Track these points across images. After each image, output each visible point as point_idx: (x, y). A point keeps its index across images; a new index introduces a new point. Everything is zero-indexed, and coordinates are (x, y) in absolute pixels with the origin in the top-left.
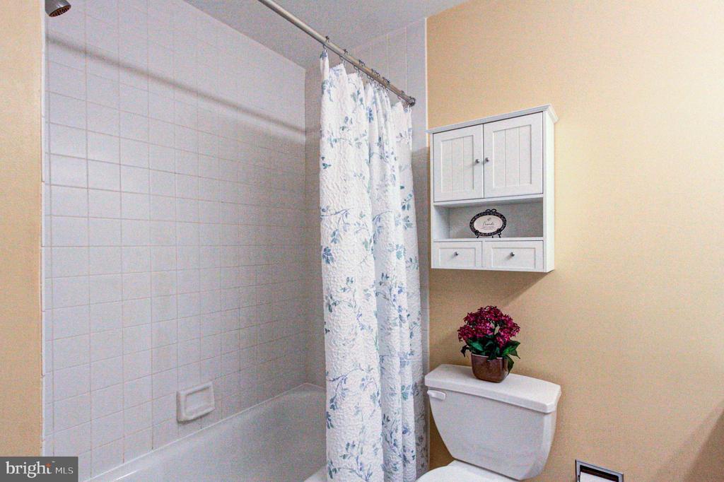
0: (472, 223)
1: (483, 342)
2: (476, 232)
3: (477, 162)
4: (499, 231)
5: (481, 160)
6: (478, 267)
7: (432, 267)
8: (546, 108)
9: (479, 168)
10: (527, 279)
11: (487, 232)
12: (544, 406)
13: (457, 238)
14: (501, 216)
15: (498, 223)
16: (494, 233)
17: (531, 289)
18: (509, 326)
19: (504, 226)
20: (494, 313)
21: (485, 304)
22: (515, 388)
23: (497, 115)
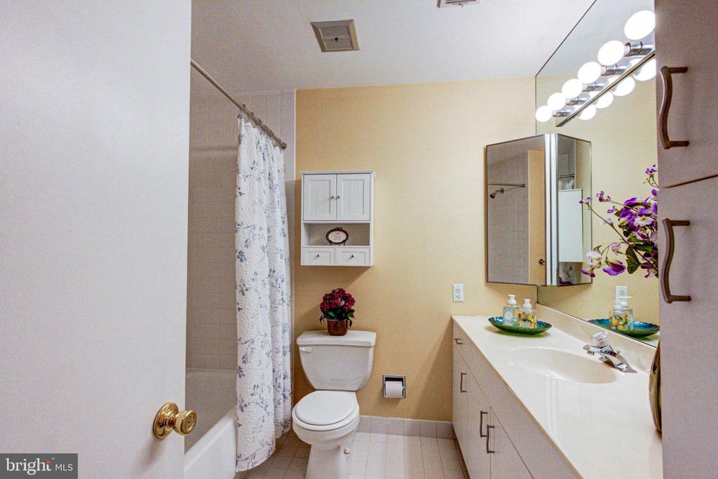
0: (327, 236)
1: (334, 311)
2: (331, 242)
3: (333, 197)
4: (344, 241)
5: (335, 197)
6: (332, 264)
7: (302, 264)
8: (372, 172)
9: (333, 201)
10: (359, 270)
11: (337, 242)
12: (370, 343)
13: (315, 245)
14: (345, 232)
15: (343, 236)
16: (341, 243)
17: (362, 276)
18: (349, 300)
19: (347, 239)
20: (341, 292)
21: (336, 287)
22: (352, 337)
23: (346, 171)
